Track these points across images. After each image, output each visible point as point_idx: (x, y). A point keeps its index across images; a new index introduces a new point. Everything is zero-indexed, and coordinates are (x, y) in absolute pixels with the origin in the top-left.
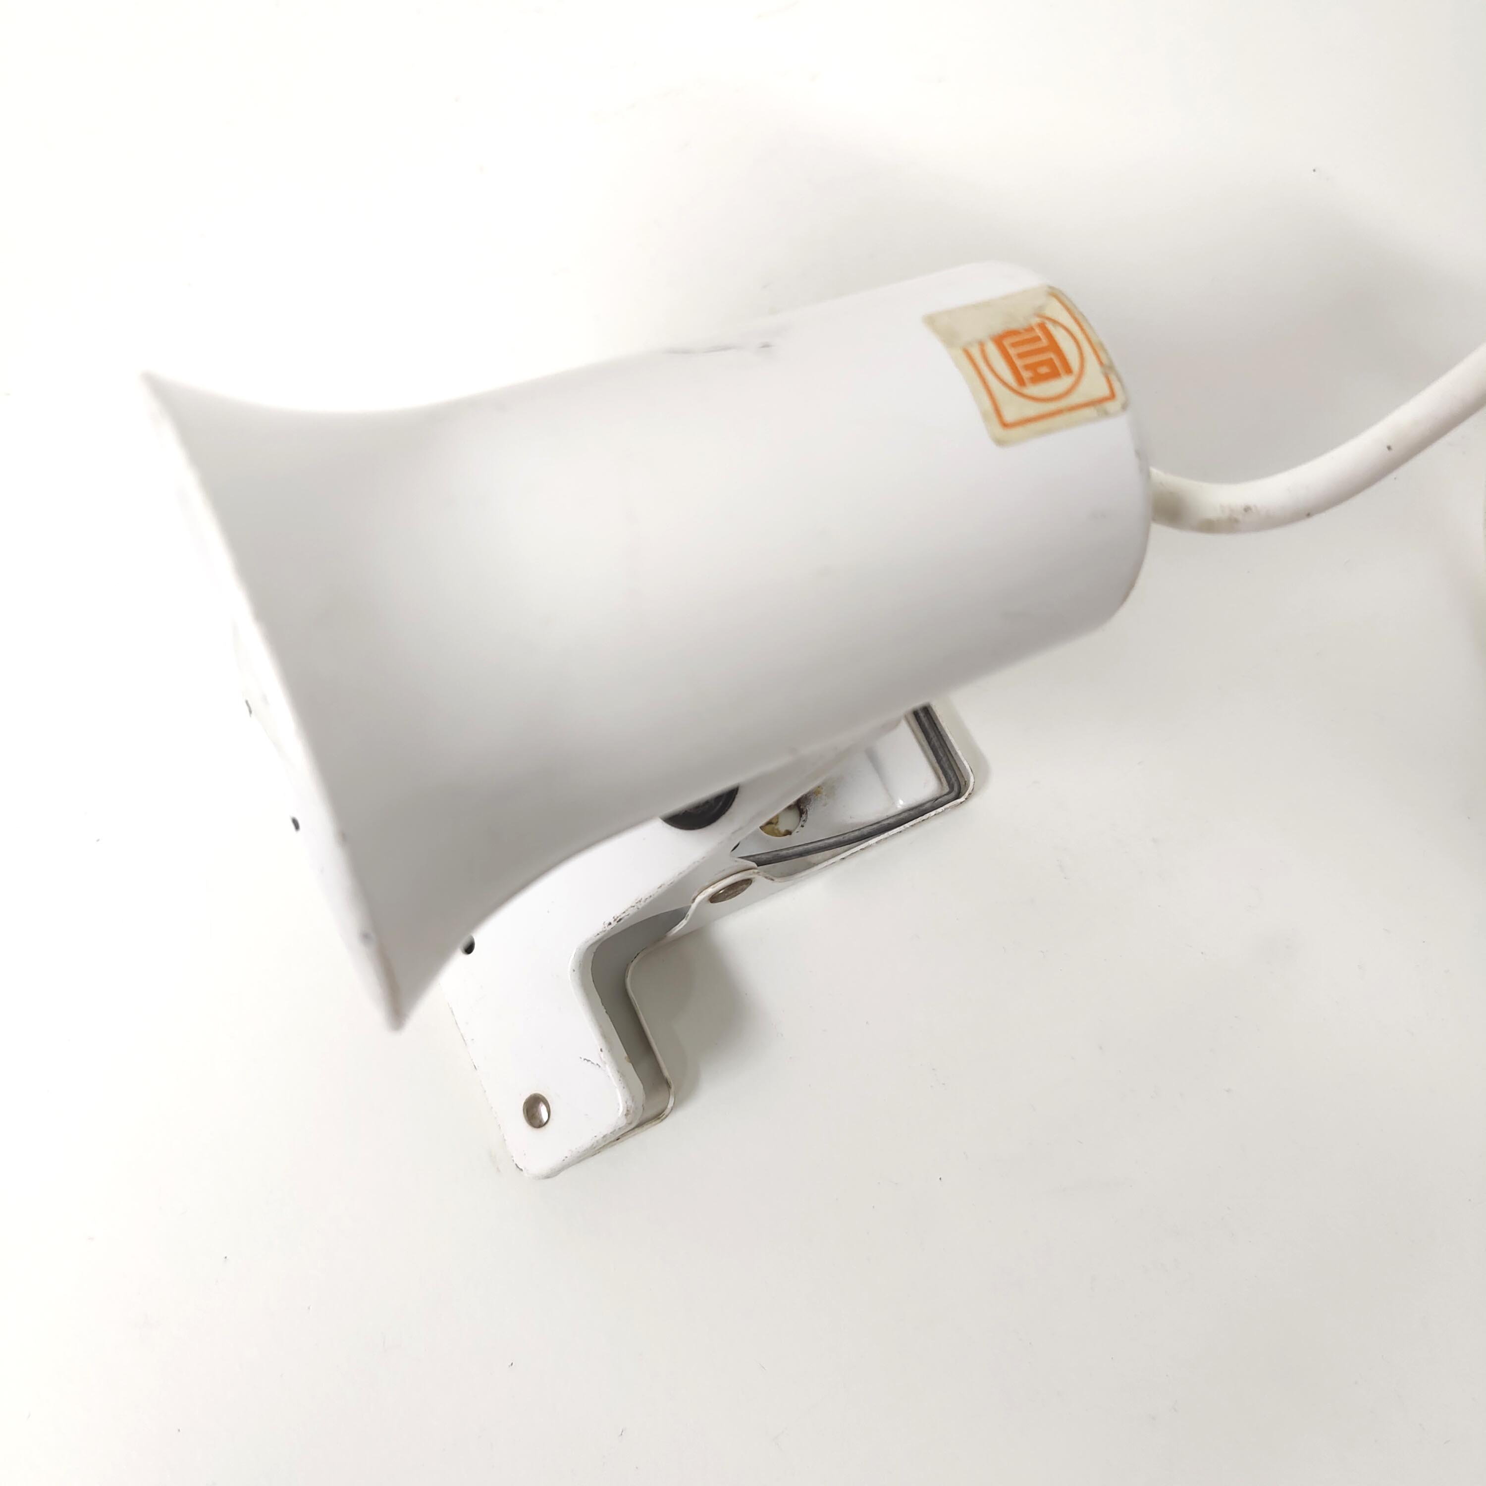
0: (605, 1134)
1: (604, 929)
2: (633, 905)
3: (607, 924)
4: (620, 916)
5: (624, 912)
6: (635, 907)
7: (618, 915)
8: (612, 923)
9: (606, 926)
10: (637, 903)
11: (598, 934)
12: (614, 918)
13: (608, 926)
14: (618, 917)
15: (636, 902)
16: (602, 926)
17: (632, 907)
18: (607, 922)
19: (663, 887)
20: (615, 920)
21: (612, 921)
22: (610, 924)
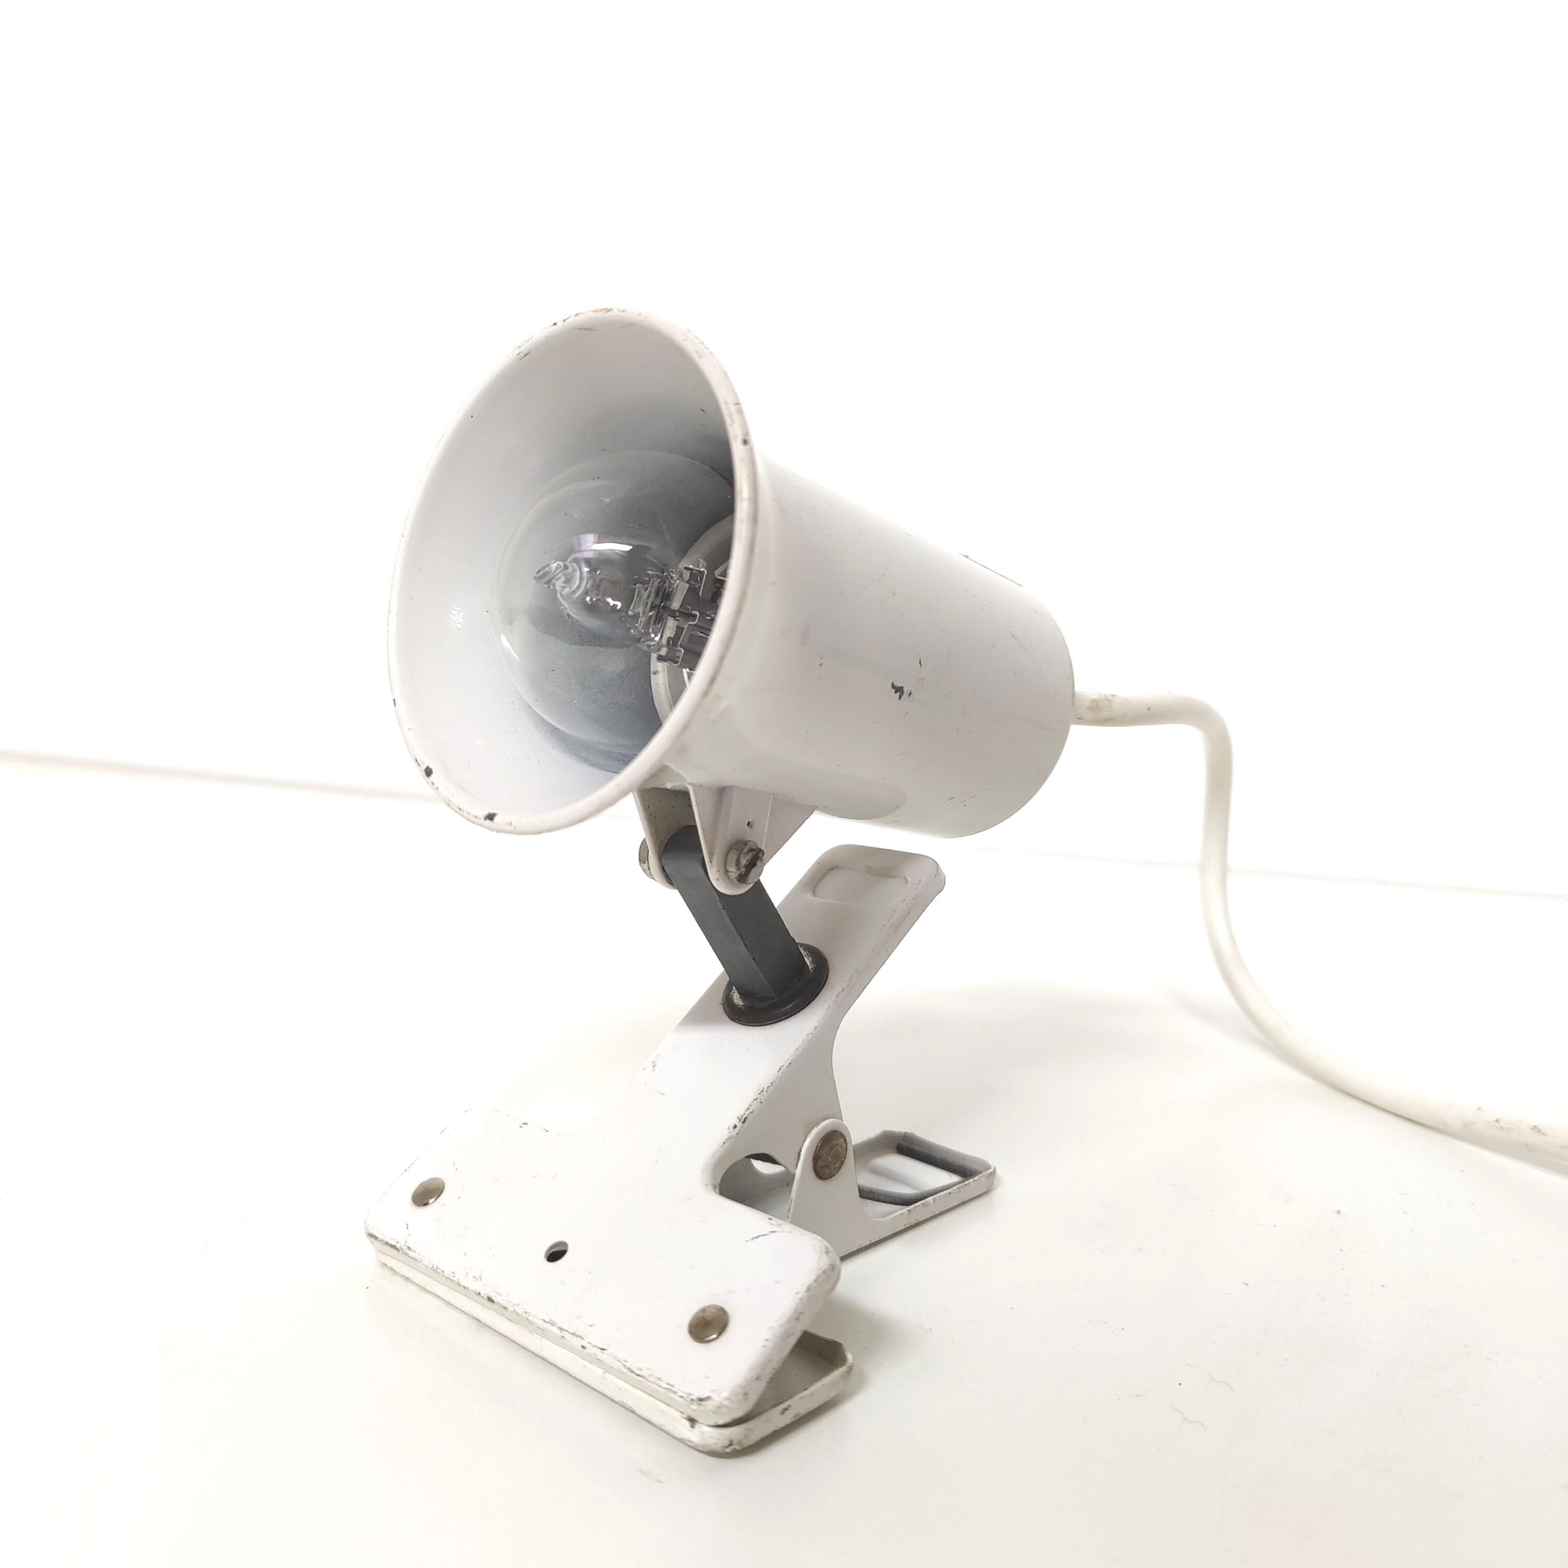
0: (807, 1284)
1: (730, 1135)
2: (755, 1098)
3: (732, 1128)
4: (745, 1114)
5: (748, 1109)
6: (759, 1100)
7: (742, 1114)
8: (738, 1125)
9: (731, 1130)
10: (759, 1094)
11: (724, 1143)
12: (738, 1118)
13: (733, 1130)
14: (742, 1116)
15: (759, 1092)
16: (727, 1132)
17: (755, 1100)
18: (732, 1126)
19: (783, 1068)
20: (740, 1120)
21: (736, 1122)
22: (735, 1127)
